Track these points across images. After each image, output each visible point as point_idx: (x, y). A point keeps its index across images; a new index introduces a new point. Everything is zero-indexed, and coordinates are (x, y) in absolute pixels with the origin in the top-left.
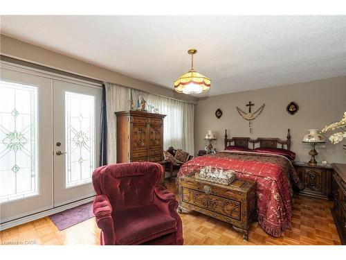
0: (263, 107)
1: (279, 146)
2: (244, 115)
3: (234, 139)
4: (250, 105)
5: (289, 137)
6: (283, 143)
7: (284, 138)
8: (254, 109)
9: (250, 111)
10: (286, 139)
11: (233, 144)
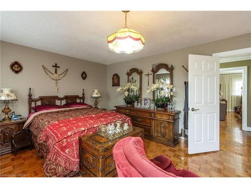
0: (67, 70)
1: (78, 101)
2: (50, 75)
3: (41, 99)
4: (56, 66)
5: (83, 94)
6: (80, 98)
7: (81, 95)
8: (60, 71)
9: (56, 72)
10: (82, 96)
11: (39, 103)
